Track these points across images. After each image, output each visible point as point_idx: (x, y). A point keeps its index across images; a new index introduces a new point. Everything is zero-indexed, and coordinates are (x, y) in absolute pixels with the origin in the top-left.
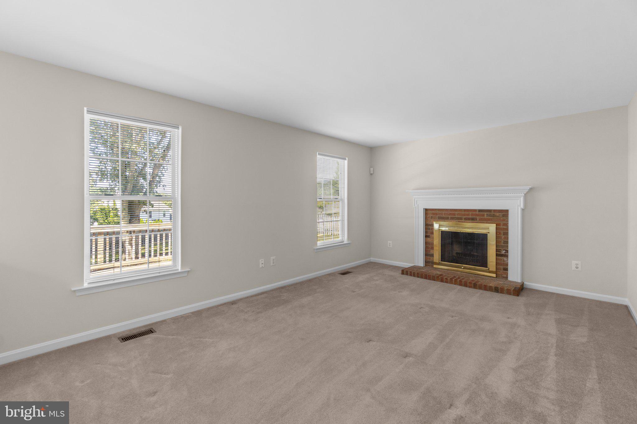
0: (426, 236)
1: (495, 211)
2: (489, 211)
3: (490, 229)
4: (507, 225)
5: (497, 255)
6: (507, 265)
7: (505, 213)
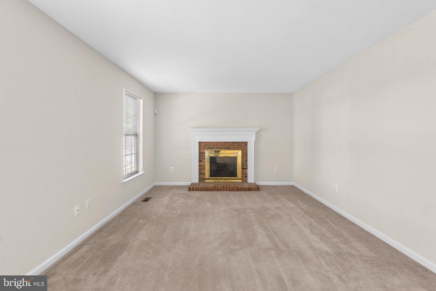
0: (200, 161)
1: (241, 142)
3: (239, 153)
4: (247, 151)
5: (242, 169)
6: (247, 174)
7: (246, 144)
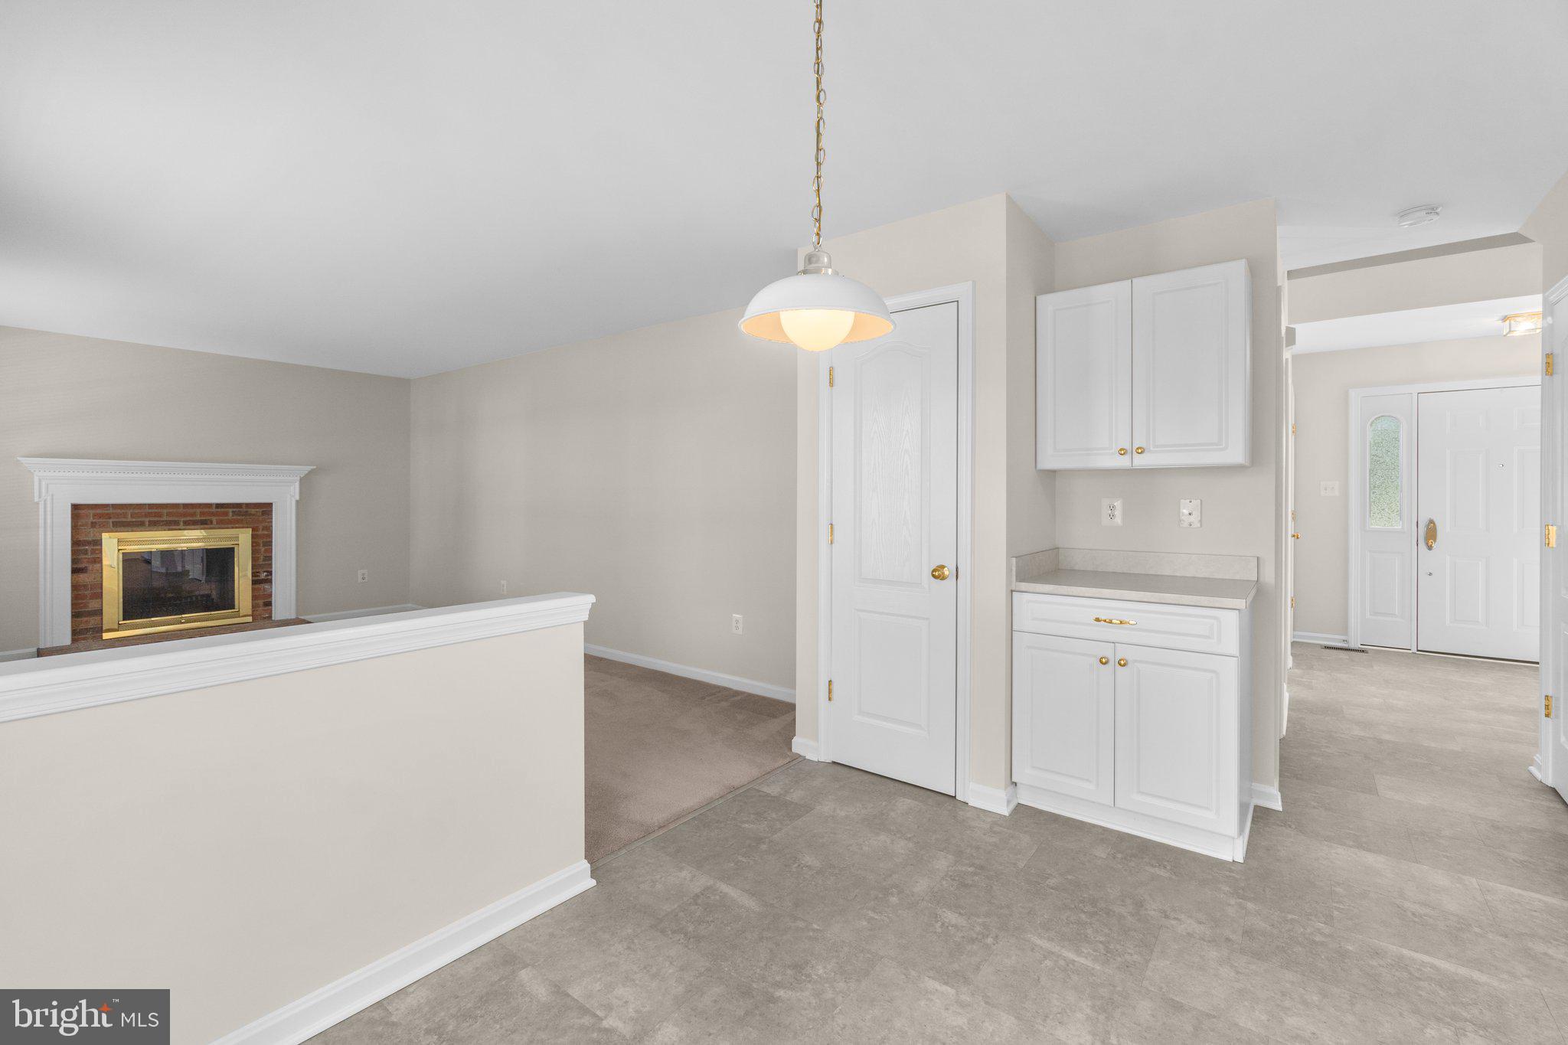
0: (76, 571)
1: (248, 505)
2: (239, 505)
3: (242, 540)
4: (269, 528)
5: (254, 582)
6: (270, 595)
7: (266, 509)
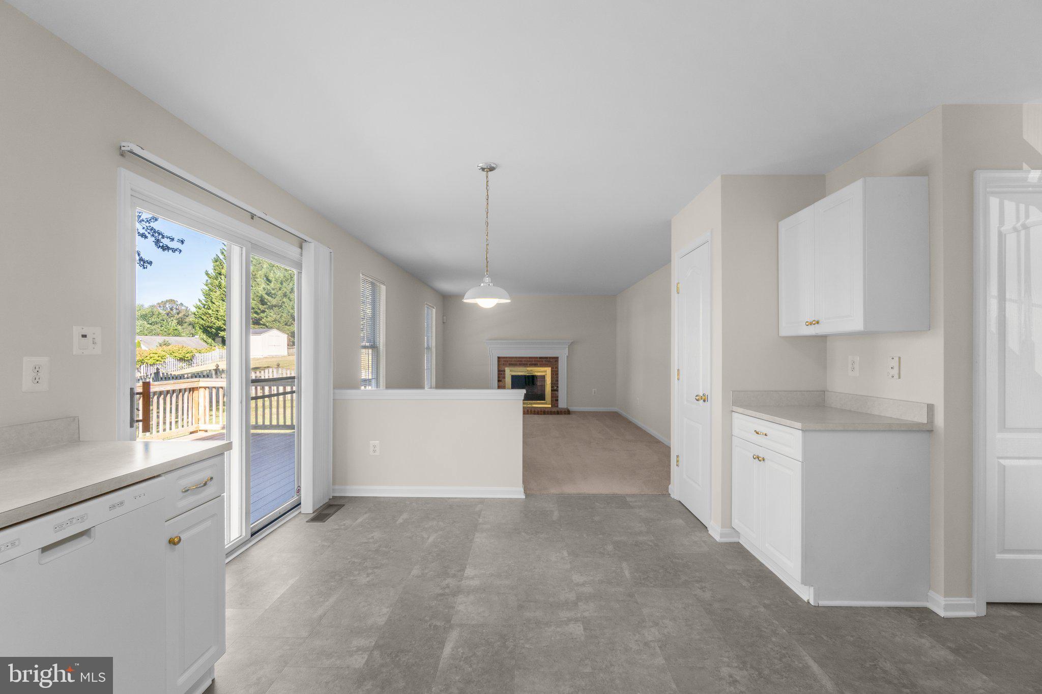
0: (499, 381)
1: (550, 358)
2: (546, 358)
4: (557, 367)
5: (552, 390)
6: (558, 397)
7: (556, 359)
